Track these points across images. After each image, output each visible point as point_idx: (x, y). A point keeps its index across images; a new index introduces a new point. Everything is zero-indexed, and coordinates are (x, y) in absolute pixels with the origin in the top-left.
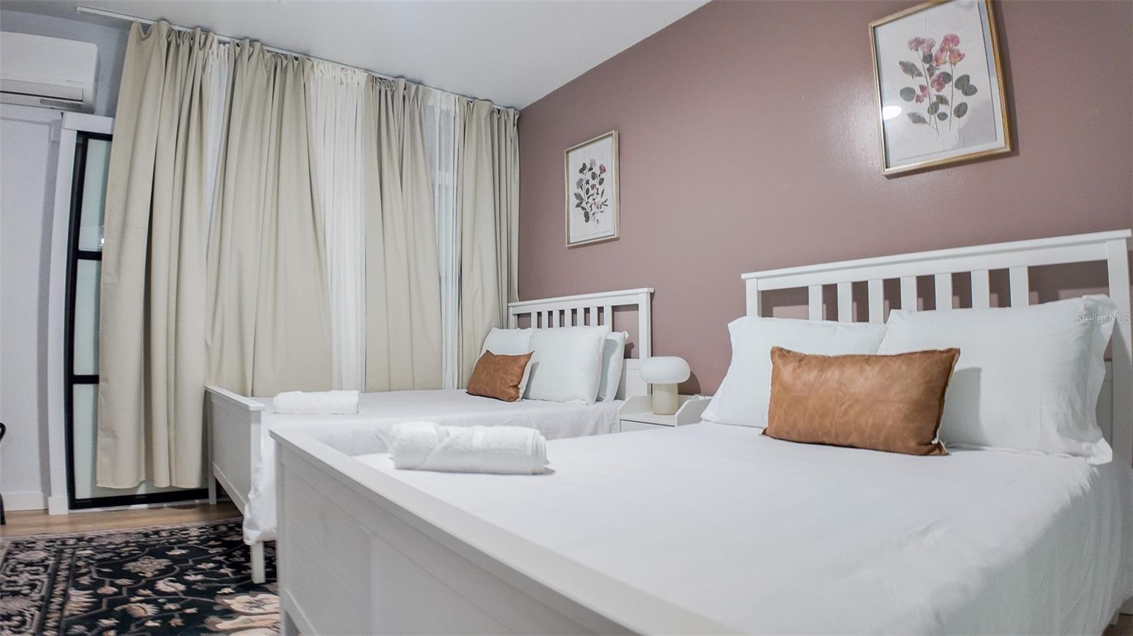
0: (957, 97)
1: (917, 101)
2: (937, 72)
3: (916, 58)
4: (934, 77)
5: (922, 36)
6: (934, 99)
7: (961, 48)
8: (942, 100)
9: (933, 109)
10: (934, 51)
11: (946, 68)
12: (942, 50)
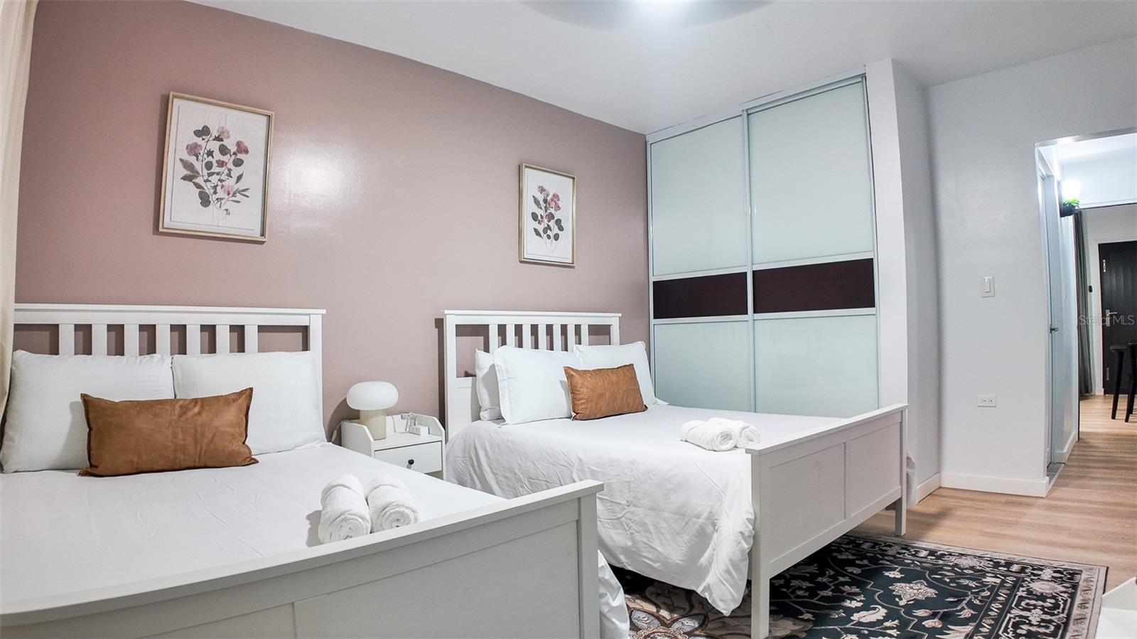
0: (556, 230)
1: (539, 223)
2: (549, 211)
3: (540, 197)
4: (547, 213)
5: (545, 187)
6: (546, 226)
7: (560, 203)
8: (549, 228)
9: (545, 231)
10: (549, 198)
11: (552, 211)
12: (552, 200)
